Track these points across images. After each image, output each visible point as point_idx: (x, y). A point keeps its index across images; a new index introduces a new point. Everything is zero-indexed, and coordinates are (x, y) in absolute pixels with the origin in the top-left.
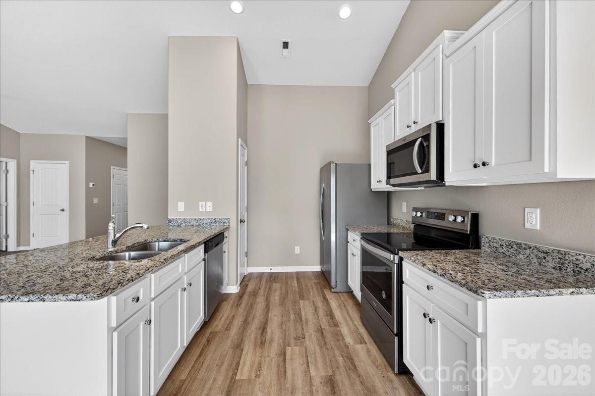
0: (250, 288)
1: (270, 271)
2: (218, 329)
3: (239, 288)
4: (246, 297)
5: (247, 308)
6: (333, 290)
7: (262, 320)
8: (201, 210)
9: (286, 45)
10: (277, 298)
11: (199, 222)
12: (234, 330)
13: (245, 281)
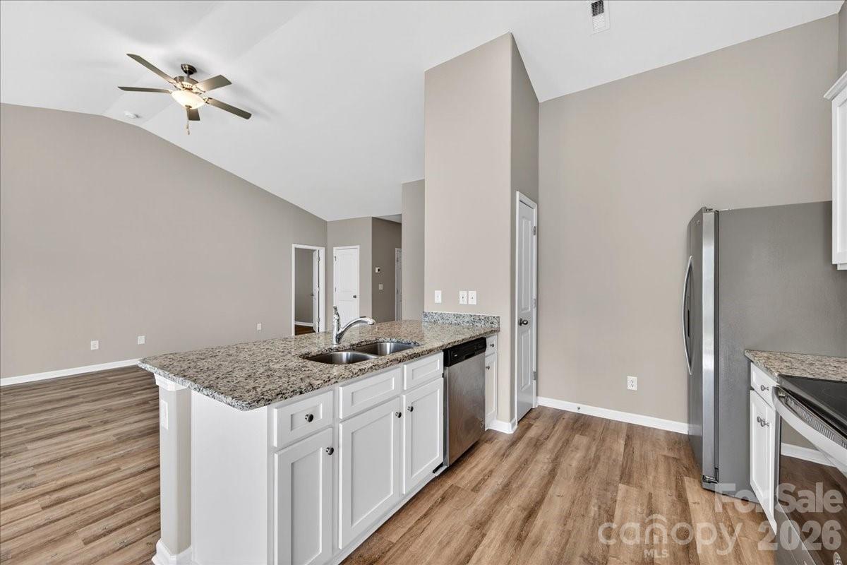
0: (533, 433)
1: (577, 411)
2: (462, 485)
3: (516, 426)
4: (521, 446)
5: (517, 466)
7: (534, 496)
8: (461, 302)
9: (598, 8)
10: (574, 463)
11: (458, 319)
12: (486, 494)
13: (527, 418)
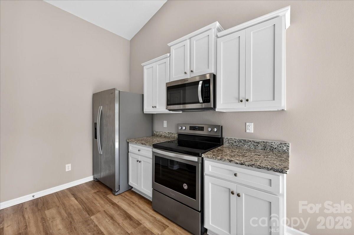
1: (32, 199)
6: (116, 194)
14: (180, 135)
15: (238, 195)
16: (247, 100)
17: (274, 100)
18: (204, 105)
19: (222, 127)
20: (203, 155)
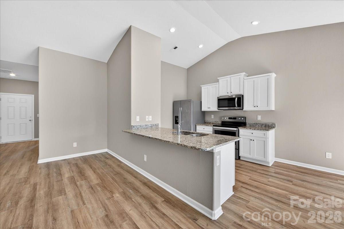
8: (146, 120)
9: (176, 48)
11: (147, 126)
14: (222, 122)
15: (253, 140)
16: (257, 106)
17: (268, 106)
18: (238, 108)
19: (246, 117)
20: (239, 128)
